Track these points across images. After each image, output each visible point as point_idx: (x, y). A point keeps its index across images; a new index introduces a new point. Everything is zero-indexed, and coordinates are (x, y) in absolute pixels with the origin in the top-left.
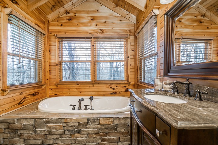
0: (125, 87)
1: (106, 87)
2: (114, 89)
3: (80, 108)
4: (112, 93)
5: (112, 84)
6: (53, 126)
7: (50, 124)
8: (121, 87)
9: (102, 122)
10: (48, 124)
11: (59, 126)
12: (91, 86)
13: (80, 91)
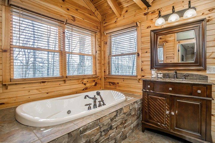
0: (94, 81)
1: (78, 83)
2: (85, 84)
3: (95, 106)
4: (84, 89)
5: (84, 79)
6: (92, 132)
7: (87, 132)
8: (92, 82)
9: (125, 111)
10: (85, 133)
11: (96, 129)
12: (62, 82)
13: (47, 92)
